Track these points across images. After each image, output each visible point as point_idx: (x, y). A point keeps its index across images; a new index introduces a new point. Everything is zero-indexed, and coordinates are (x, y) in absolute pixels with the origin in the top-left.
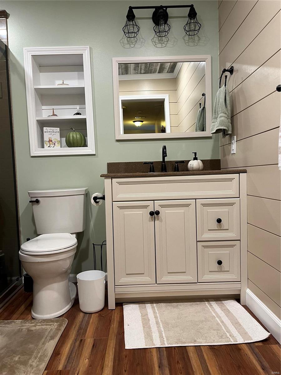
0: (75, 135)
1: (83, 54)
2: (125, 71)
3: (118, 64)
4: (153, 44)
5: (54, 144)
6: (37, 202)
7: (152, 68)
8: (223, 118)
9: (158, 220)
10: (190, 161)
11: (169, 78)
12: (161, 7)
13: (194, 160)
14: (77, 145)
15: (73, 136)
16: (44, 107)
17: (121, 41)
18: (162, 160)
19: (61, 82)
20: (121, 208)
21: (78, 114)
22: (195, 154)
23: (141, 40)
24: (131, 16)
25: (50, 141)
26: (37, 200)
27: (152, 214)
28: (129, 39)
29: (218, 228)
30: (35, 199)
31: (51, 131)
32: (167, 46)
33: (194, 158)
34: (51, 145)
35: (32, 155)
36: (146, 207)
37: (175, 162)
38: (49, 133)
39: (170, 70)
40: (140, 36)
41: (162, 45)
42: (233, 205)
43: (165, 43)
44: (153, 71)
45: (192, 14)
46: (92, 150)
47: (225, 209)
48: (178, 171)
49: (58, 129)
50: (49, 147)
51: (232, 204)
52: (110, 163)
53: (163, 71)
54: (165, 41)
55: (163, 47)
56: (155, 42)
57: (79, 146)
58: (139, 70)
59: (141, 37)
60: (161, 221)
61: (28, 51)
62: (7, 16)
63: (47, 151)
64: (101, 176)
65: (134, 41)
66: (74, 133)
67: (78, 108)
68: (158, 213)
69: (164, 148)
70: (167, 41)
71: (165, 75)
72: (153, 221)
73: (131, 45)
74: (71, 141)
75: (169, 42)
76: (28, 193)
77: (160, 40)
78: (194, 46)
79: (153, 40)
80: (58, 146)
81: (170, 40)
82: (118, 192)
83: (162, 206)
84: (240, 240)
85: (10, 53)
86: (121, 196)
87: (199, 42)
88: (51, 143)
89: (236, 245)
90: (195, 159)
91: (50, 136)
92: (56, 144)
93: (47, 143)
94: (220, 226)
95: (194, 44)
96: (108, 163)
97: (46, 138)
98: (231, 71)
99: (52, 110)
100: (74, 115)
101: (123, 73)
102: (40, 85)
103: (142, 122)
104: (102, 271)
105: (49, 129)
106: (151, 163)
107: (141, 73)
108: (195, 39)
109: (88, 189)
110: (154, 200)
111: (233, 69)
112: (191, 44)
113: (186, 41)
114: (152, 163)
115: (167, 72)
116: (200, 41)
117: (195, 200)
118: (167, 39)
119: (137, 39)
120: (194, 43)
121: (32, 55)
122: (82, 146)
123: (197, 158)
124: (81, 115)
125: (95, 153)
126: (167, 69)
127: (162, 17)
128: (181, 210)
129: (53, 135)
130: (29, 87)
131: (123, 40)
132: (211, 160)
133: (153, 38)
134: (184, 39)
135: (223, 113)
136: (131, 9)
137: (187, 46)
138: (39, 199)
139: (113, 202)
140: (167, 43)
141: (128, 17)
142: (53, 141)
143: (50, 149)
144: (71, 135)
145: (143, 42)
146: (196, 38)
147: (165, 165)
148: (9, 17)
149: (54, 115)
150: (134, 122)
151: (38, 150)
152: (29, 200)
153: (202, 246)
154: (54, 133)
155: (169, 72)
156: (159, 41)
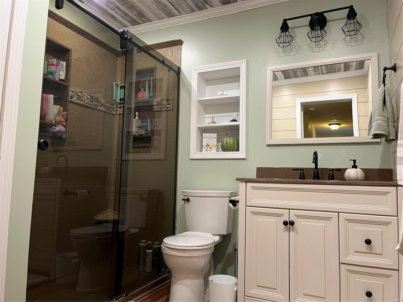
0: (229, 140)
1: (240, 67)
2: (304, 73)
3: (273, 72)
4: (310, 49)
5: (211, 148)
6: (188, 200)
7: (335, 68)
8: (379, 122)
9: (293, 231)
10: (347, 169)
11: (359, 75)
12: (317, 14)
13: (352, 168)
14: (230, 149)
15: (226, 141)
16: (207, 116)
17: (277, 51)
18: (314, 167)
19: (220, 93)
20: (254, 213)
21: (234, 120)
22: (355, 161)
23: (297, 47)
24: (285, 28)
25: (208, 145)
26: (188, 198)
27: (285, 223)
28: (284, 48)
29: (367, 251)
30: (186, 198)
31: (209, 136)
32: (324, 50)
33: (353, 166)
34: (208, 149)
35: (191, 158)
36: (280, 215)
37: (330, 170)
38: (207, 139)
39: (358, 67)
40: (296, 43)
41: (319, 49)
42: (389, 225)
43: (322, 46)
44: (337, 70)
45: (352, 14)
46: (243, 155)
47: (377, 229)
48: (333, 179)
49: (216, 135)
50: (206, 151)
51: (386, 224)
52: (259, 168)
53: (349, 69)
54: (323, 45)
55: (320, 50)
56: (312, 47)
57: (232, 151)
58: (320, 71)
59: (297, 45)
60: (297, 233)
61: (195, 70)
62: (182, 43)
63: (205, 154)
64: (236, 180)
65: (289, 50)
66: (228, 138)
67: (234, 115)
68: (292, 223)
69: (315, 154)
70: (326, 45)
71: (352, 73)
72: (287, 231)
73: (286, 54)
74: (225, 146)
75: (327, 45)
76: (182, 191)
77: (318, 44)
78: (357, 45)
79: (309, 46)
80: (214, 150)
81: (328, 43)
82: (252, 198)
83: (299, 216)
84: (398, 270)
85: (182, 73)
86: (254, 201)
87: (363, 41)
88: (208, 147)
89: (392, 276)
90: (355, 167)
91: (208, 141)
92: (213, 148)
93: (205, 147)
94: (371, 249)
95: (357, 44)
96: (257, 168)
97: (204, 144)
98: (394, 68)
99: (212, 118)
100: (230, 121)
101: (303, 75)
102: (205, 97)
103: (340, 125)
104: (235, 277)
105: (207, 135)
106: (300, 169)
107: (323, 74)
108: (358, 38)
109: (236, 192)
110: (289, 209)
111: (396, 67)
112: (353, 44)
113: (347, 42)
114: (302, 169)
115: (356, 69)
116: (365, 39)
117: (338, 213)
118: (326, 42)
119: (292, 46)
120: (357, 42)
121: (198, 73)
122: (234, 150)
123: (357, 166)
124: (237, 121)
125: (245, 158)
126: (355, 66)
127: (316, 23)
128: (321, 224)
129: (211, 140)
130: (194, 100)
131: (278, 49)
132: (379, 169)
133: (310, 44)
134: (345, 40)
135: (380, 116)
136: (285, 21)
137: (348, 46)
138: (190, 198)
139: (246, 207)
140: (325, 47)
141: (281, 29)
142: (210, 146)
143: (207, 153)
144: (225, 140)
145: (299, 48)
146: (360, 37)
147: (318, 172)
148: (183, 44)
149: (213, 122)
150: (330, 125)
151: (197, 153)
152: (182, 199)
153: (346, 270)
154: (212, 139)
155: (357, 68)
156: (316, 46)
